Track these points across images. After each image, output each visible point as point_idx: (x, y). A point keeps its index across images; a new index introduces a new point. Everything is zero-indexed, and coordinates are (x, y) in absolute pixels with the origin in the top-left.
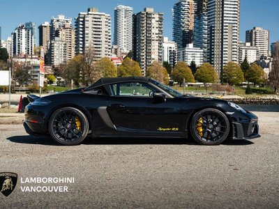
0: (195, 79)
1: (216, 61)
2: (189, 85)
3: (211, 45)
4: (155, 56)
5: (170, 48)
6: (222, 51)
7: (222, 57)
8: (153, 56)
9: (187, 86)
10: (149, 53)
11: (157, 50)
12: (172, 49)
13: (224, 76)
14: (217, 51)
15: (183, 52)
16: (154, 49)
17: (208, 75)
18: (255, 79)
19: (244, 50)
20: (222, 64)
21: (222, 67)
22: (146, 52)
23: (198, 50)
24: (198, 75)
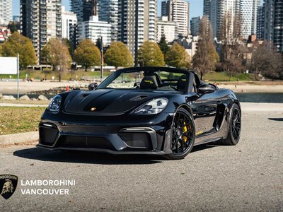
0: (105, 62)
1: (130, 39)
2: (96, 70)
3: (123, 19)
4: (51, 31)
5: (70, 21)
6: (136, 27)
7: (136, 35)
8: (49, 31)
9: (93, 70)
10: (43, 27)
11: (55, 24)
12: (73, 23)
13: (140, 58)
14: (130, 27)
15: (86, 26)
16: (50, 22)
17: (120, 57)
18: (177, 63)
19: (160, 26)
20: (136, 43)
21: (136, 47)
22: (40, 26)
23: (105, 24)
24: (108, 56)
